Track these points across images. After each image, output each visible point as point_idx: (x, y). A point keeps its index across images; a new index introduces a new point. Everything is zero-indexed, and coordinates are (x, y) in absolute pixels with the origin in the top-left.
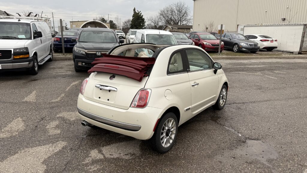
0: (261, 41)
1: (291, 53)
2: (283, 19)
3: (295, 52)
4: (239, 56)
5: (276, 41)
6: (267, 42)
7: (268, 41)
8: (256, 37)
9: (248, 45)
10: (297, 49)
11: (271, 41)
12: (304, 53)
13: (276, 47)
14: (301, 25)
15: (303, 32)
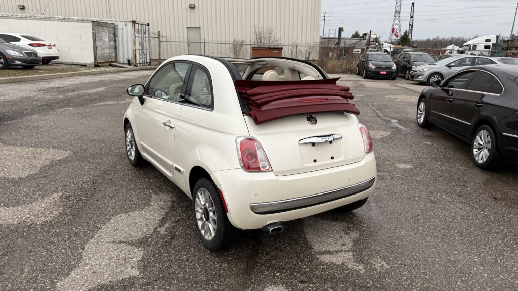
0: (30, 45)
1: (81, 65)
2: (22, 7)
3: (89, 64)
4: (22, 76)
5: (54, 46)
6: (42, 48)
7: (44, 45)
8: (18, 40)
9: (23, 54)
10: (90, 60)
11: (48, 46)
12: (102, 64)
13: (57, 58)
14: (87, 21)
15: (93, 33)
